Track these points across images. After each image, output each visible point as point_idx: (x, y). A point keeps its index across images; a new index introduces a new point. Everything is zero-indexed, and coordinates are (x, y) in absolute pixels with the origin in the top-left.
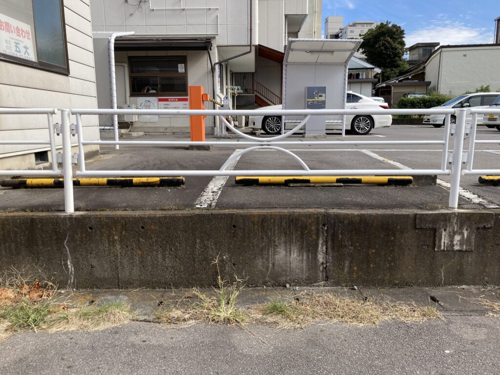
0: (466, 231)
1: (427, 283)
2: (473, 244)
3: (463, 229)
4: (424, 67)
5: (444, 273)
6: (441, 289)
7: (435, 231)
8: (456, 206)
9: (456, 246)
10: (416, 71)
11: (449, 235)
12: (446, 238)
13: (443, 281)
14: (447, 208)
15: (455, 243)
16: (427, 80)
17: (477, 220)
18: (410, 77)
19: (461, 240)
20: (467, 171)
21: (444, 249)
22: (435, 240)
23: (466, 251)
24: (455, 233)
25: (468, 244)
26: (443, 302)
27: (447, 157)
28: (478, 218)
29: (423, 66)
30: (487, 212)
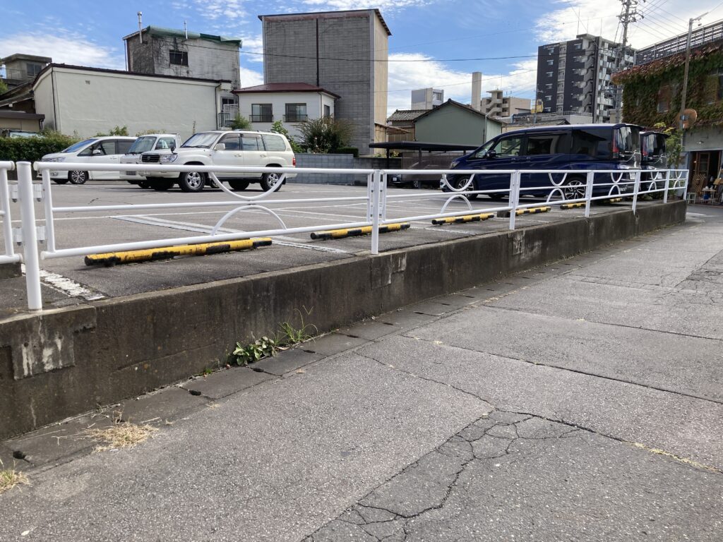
0: (59, 340)
1: (8, 433)
2: (72, 356)
3: (54, 338)
4: (32, 92)
5: (35, 409)
6: (32, 435)
7: (9, 349)
8: (40, 305)
9: (47, 365)
10: (19, 96)
11: (34, 351)
12: (29, 358)
13: (35, 421)
14: (28, 311)
15: (45, 360)
16: (39, 112)
17: (72, 322)
18: (11, 105)
19: (53, 354)
20: (47, 253)
21: (29, 374)
22: (11, 365)
23: (64, 368)
24: (42, 347)
25: (66, 356)
26: (30, 455)
27: (12, 236)
28: (73, 318)
29: (29, 90)
30: (86, 307)
